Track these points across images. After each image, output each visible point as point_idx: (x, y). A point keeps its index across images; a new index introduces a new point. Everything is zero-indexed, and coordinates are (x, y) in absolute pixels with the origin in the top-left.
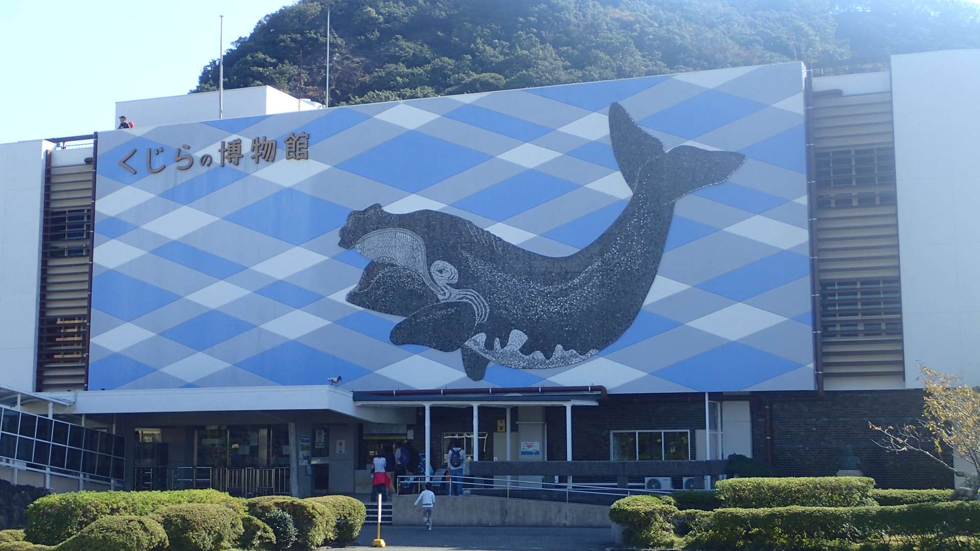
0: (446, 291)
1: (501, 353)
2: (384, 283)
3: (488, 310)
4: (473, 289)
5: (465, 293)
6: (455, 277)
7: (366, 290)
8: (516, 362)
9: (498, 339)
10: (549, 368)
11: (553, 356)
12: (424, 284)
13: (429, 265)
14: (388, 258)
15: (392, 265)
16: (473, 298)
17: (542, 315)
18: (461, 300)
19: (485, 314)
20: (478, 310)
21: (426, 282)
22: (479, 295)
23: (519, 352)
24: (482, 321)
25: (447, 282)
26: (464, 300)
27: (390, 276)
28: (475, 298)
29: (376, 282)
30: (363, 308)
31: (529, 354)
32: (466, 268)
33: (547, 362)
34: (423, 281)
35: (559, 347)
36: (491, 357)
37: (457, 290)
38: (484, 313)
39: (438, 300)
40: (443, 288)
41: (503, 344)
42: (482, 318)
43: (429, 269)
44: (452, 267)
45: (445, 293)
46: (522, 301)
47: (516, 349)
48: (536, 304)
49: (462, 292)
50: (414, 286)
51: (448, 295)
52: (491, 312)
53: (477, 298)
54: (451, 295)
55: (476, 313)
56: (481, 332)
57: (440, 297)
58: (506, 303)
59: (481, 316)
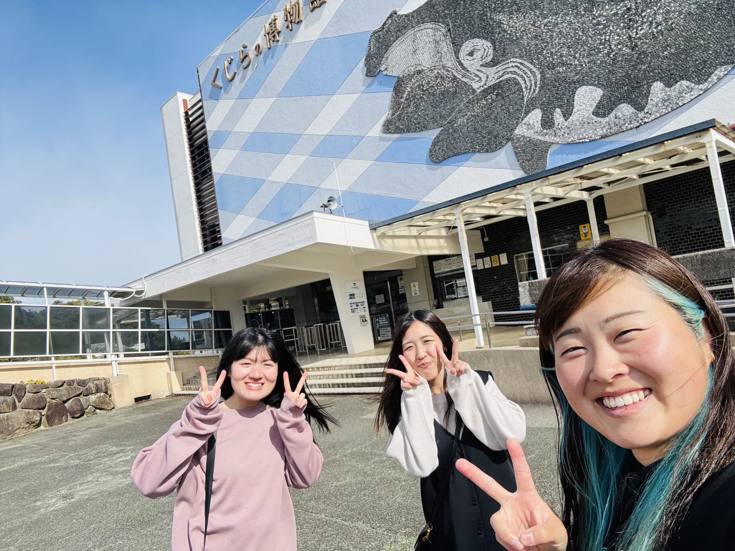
0: (481, 75)
1: (566, 127)
2: (414, 97)
3: (539, 76)
4: (513, 57)
5: (504, 67)
6: (489, 53)
7: (398, 112)
8: (591, 132)
9: (558, 110)
10: (645, 123)
11: (649, 101)
12: (455, 78)
13: (457, 53)
14: (412, 66)
15: (419, 72)
16: (516, 69)
17: (620, 50)
18: (501, 79)
19: (536, 83)
20: (525, 83)
21: (456, 75)
22: (523, 62)
23: (593, 116)
24: (533, 94)
25: (481, 63)
26: (506, 77)
27: (419, 86)
28: (519, 68)
29: (406, 100)
30: (399, 134)
31: (609, 114)
32: (501, 35)
33: (639, 115)
34: (454, 76)
35: (657, 86)
36: (553, 138)
37: (495, 68)
38: (533, 82)
39: (474, 91)
40: (477, 73)
41: (567, 115)
42: (532, 90)
43: (458, 58)
44: (484, 41)
45: (480, 78)
46: (585, 43)
47: (586, 115)
48: (608, 38)
49: (500, 68)
50: (445, 86)
51: (484, 79)
52: (543, 78)
53: (521, 67)
54: (487, 77)
55: (523, 86)
56: (533, 109)
57: (475, 86)
58: (561, 56)
59: (530, 89)
